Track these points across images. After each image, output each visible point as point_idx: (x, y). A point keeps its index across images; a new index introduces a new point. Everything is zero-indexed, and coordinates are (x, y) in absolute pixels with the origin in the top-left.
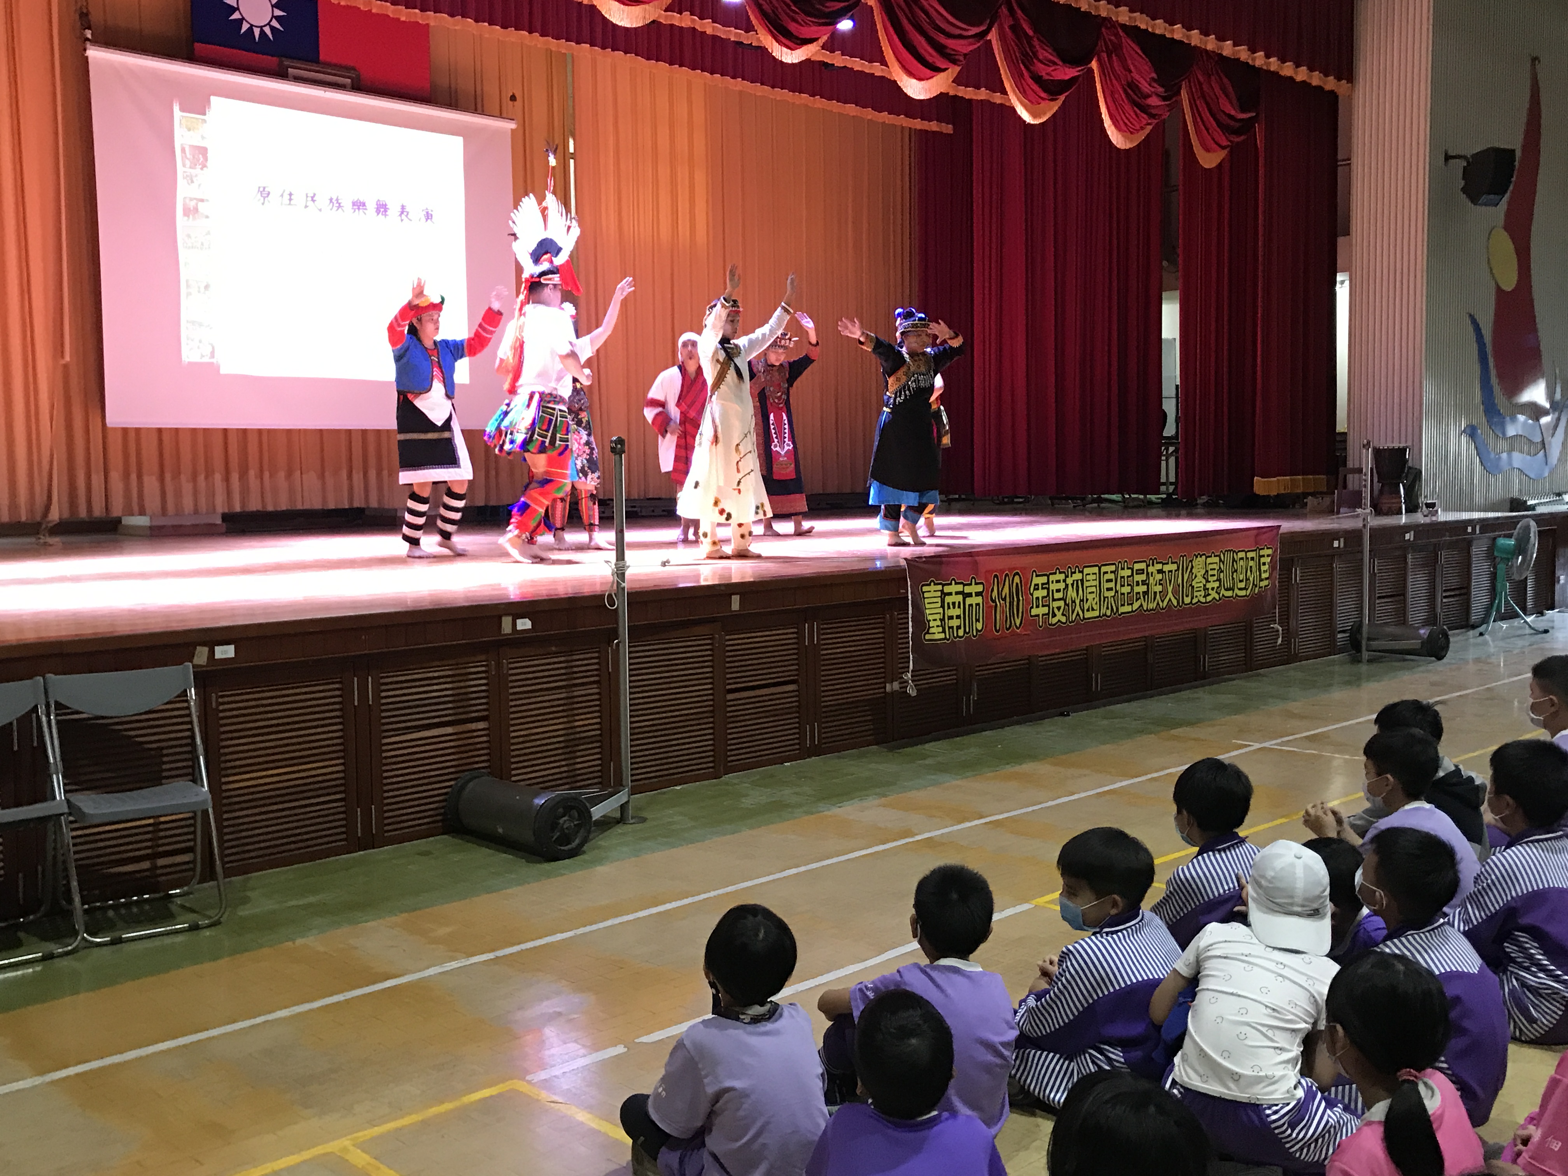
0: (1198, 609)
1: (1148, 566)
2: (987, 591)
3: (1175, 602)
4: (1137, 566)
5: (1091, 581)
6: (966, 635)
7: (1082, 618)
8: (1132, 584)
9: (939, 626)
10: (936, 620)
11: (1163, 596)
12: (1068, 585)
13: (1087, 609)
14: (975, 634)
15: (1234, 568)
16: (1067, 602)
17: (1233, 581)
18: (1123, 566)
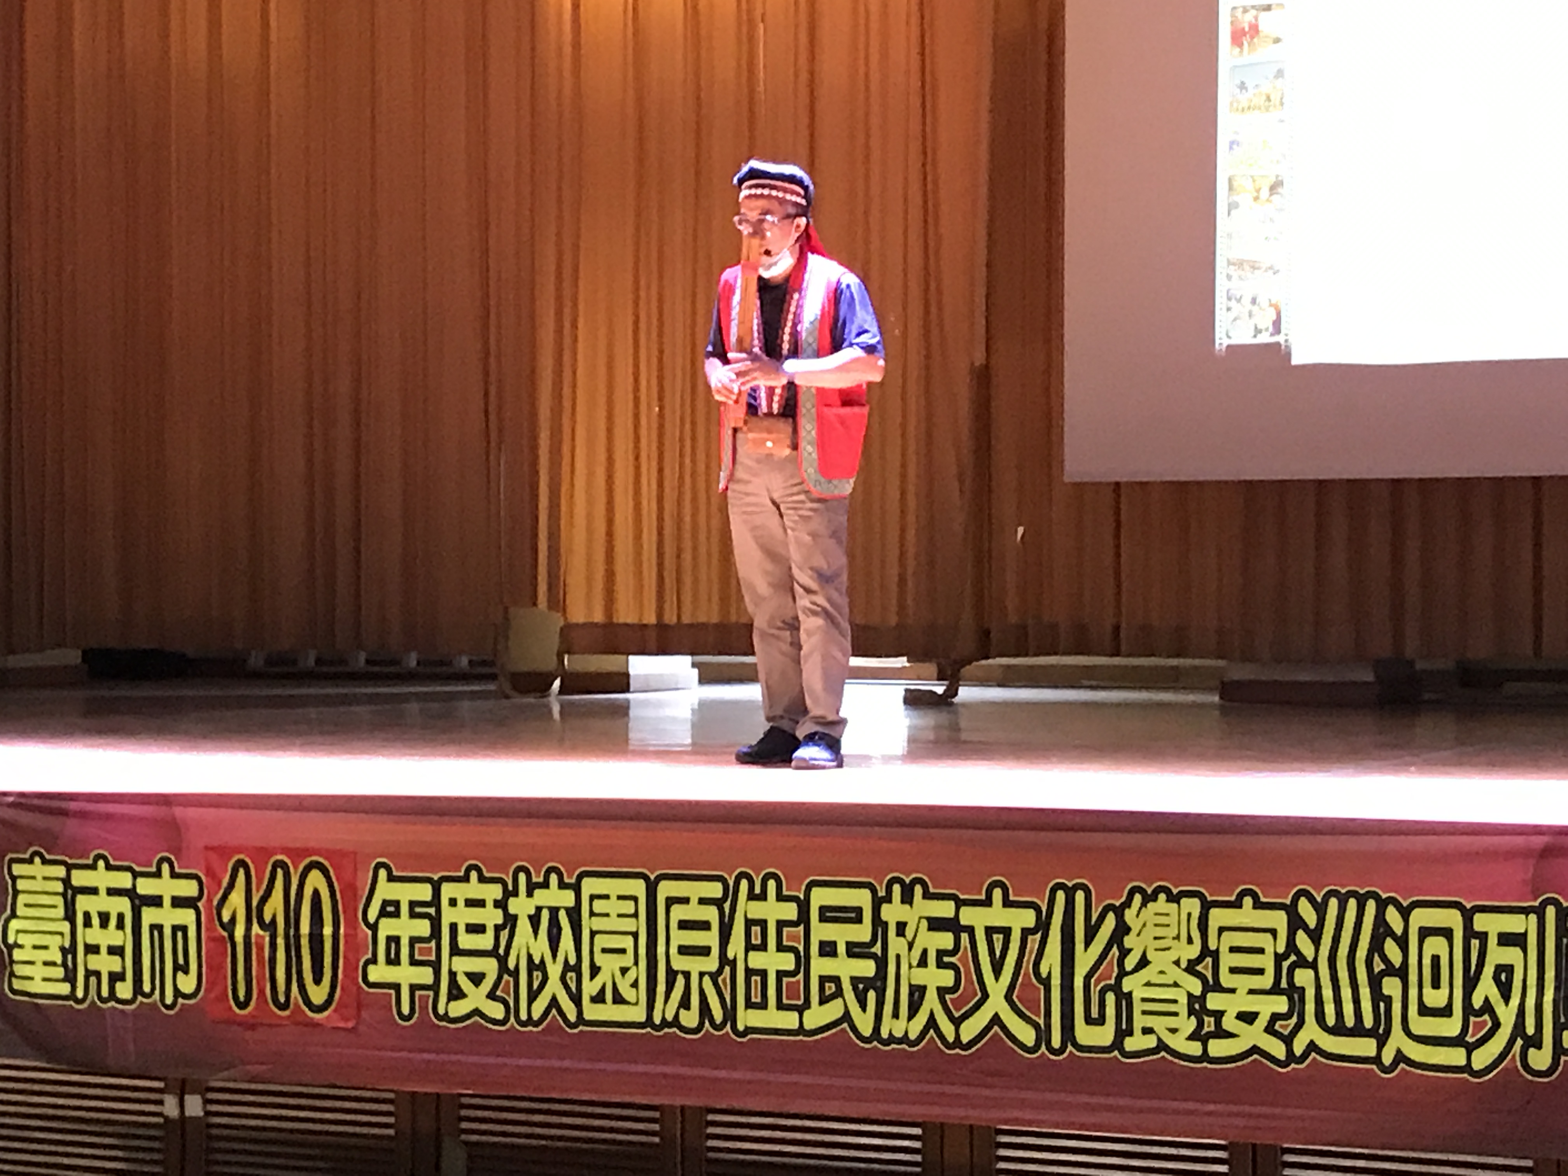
2: (210, 900)
3: (1027, 1035)
4: (820, 897)
6: (140, 998)
7: (572, 1017)
8: (801, 948)
9: (54, 964)
10: (45, 948)
11: (958, 1004)
12: (515, 918)
13: (594, 994)
14: (169, 1000)
15: (1385, 959)
16: (511, 965)
17: (1382, 1005)
18: (757, 890)
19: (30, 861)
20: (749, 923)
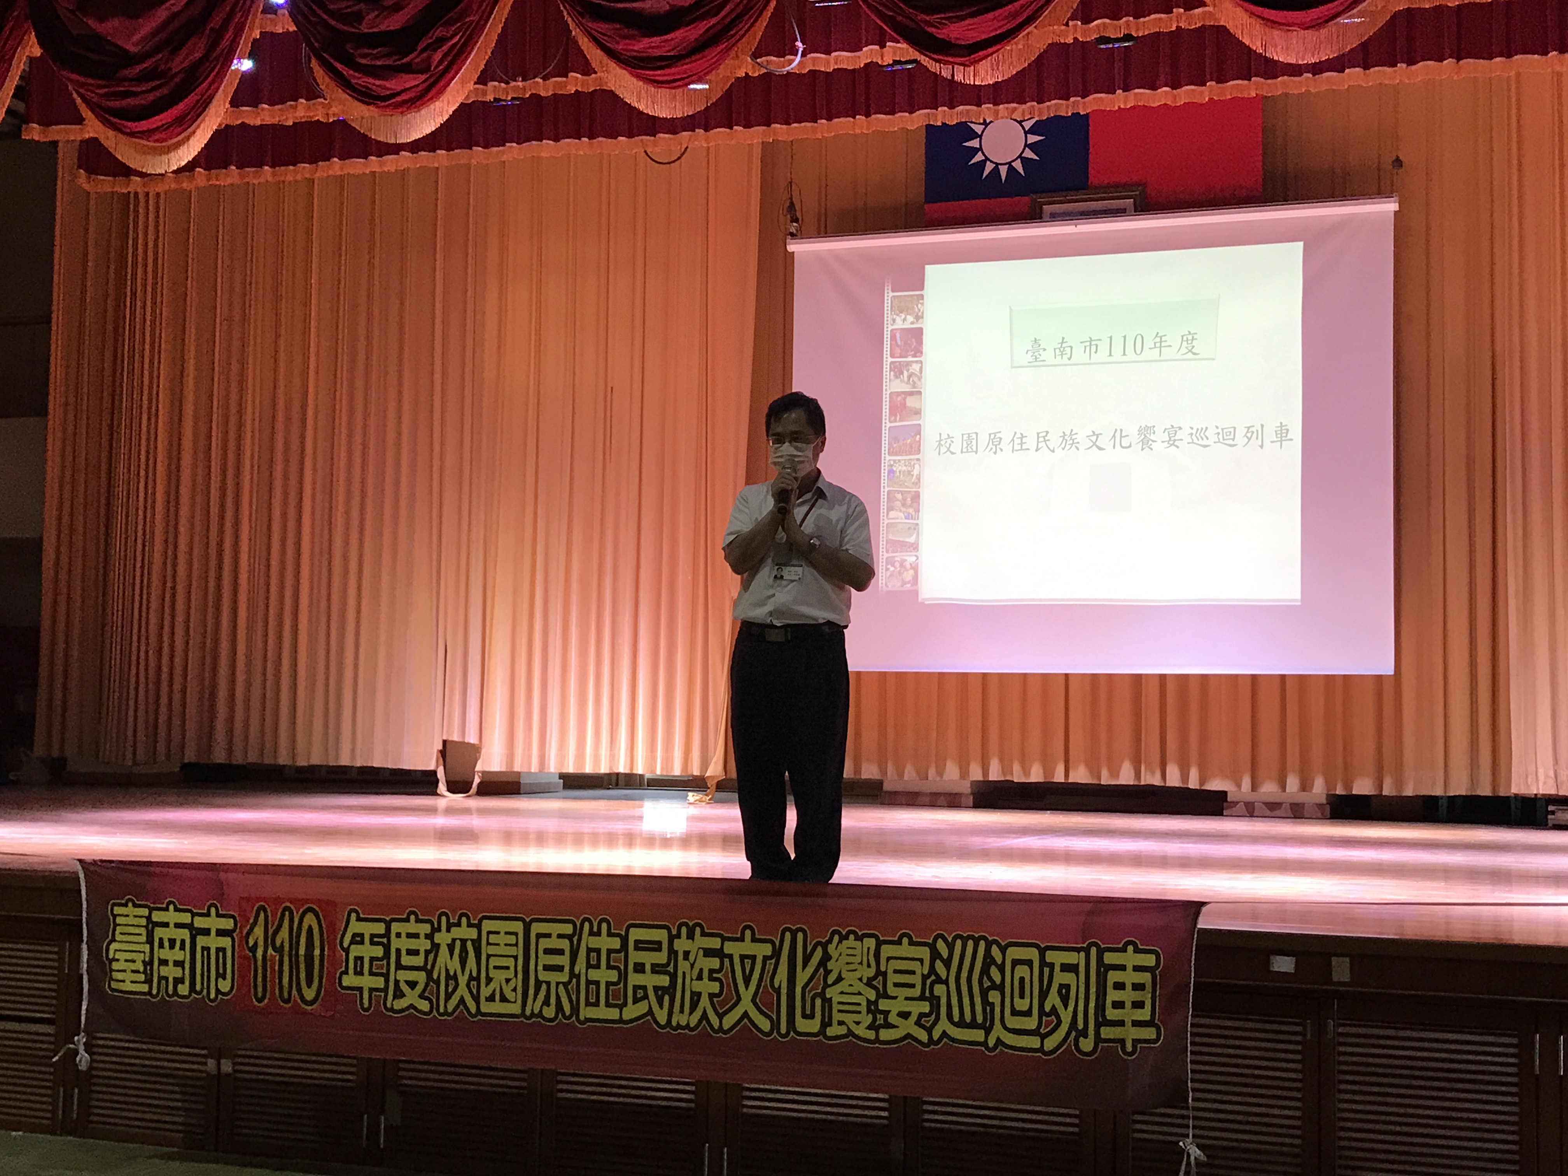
1: (673, 937)
2: (241, 932)
3: (765, 1025)
4: (636, 934)
5: (503, 946)
6: (194, 995)
7: (473, 1010)
8: (622, 968)
9: (138, 972)
10: (134, 961)
11: (722, 1004)
12: (439, 945)
13: (488, 995)
14: (212, 996)
15: (990, 978)
16: (435, 977)
17: (988, 1008)
18: (595, 929)
19: (126, 905)
20: (589, 950)
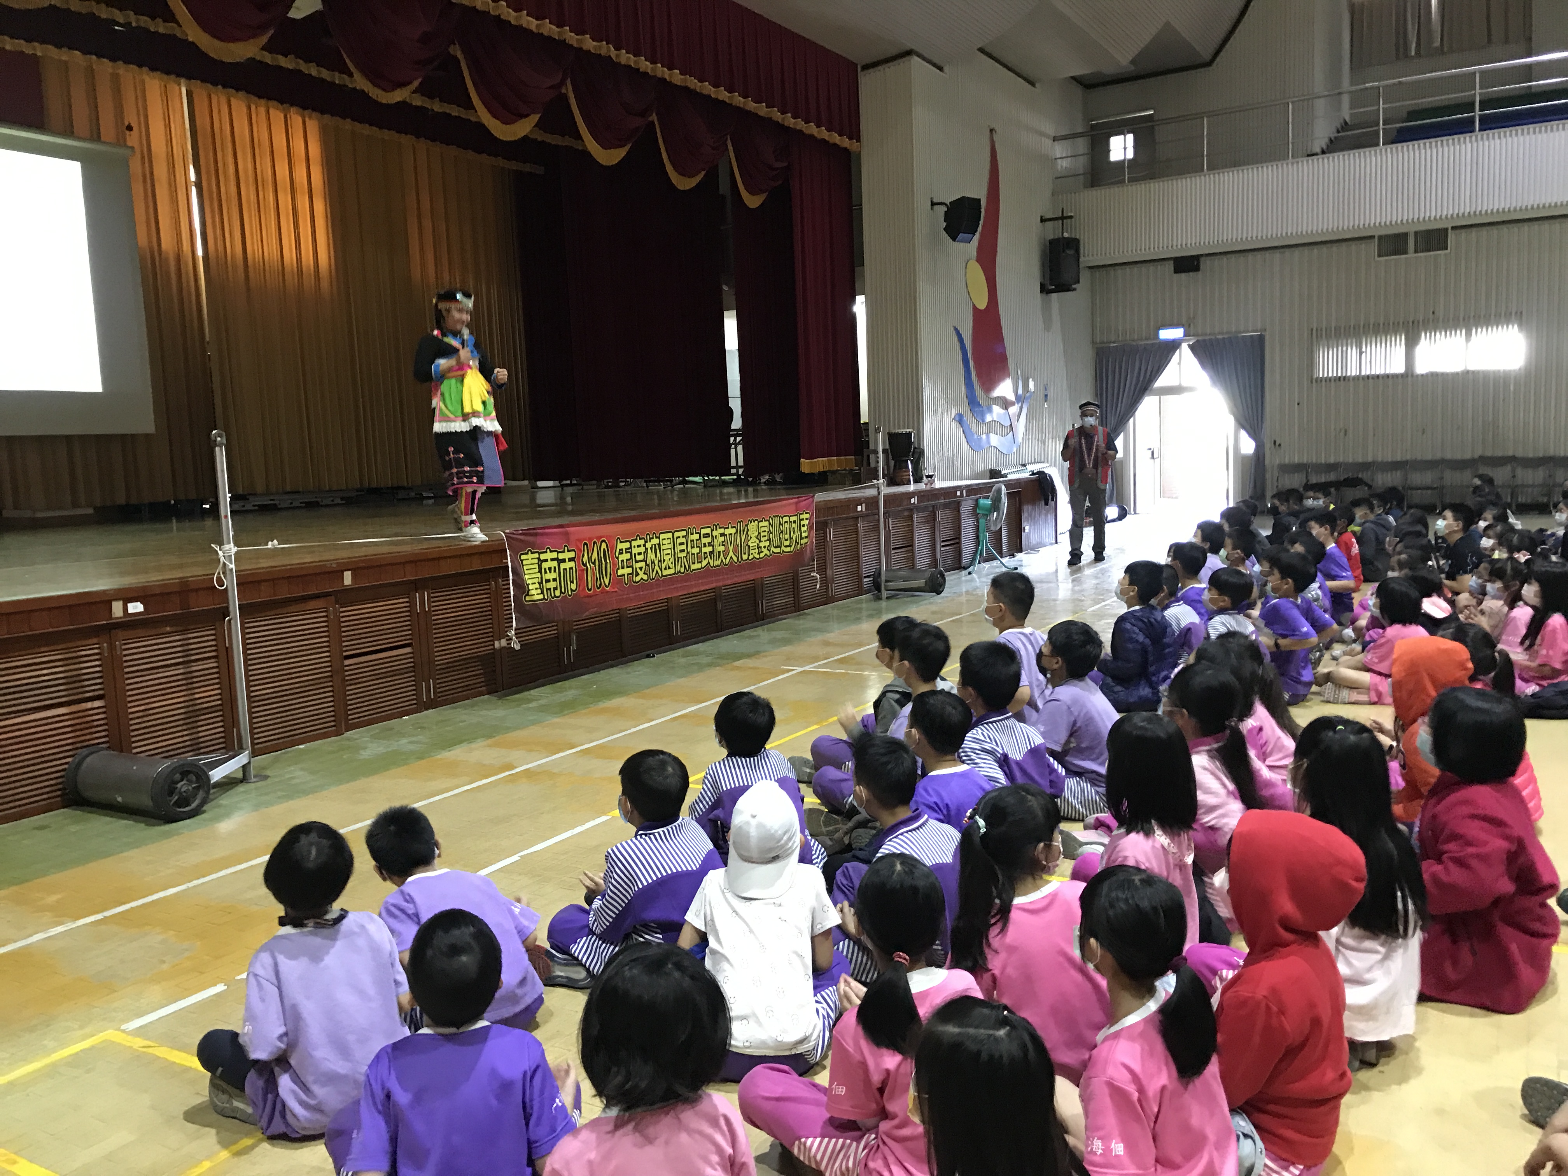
0: (753, 565)
1: (712, 531)
2: (579, 558)
3: (735, 559)
4: (704, 531)
5: (667, 545)
6: (562, 595)
7: (661, 575)
8: (700, 546)
10: (535, 583)
12: (648, 549)
13: (664, 567)
14: (570, 593)
15: (780, 529)
16: (648, 563)
17: (780, 540)
19: (527, 554)
